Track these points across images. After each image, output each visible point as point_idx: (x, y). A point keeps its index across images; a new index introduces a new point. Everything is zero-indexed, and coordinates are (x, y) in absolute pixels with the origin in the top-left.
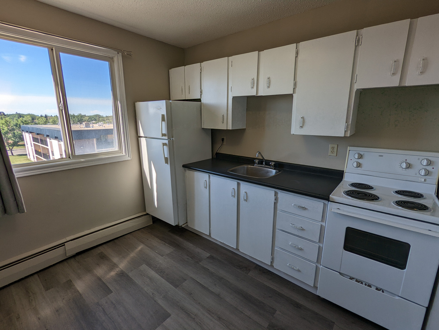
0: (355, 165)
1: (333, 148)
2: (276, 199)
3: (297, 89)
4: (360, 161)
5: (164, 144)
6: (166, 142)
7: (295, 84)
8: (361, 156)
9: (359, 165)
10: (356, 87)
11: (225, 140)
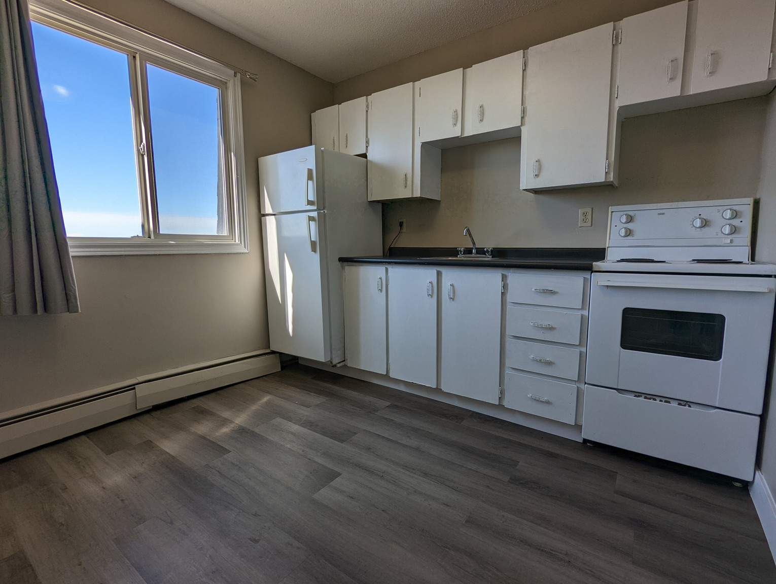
0: (623, 232)
1: (585, 214)
2: (505, 287)
3: (527, 119)
4: (630, 226)
5: (311, 219)
6: (315, 214)
7: (524, 111)
8: (630, 219)
9: (629, 233)
10: (618, 104)
11: (405, 225)
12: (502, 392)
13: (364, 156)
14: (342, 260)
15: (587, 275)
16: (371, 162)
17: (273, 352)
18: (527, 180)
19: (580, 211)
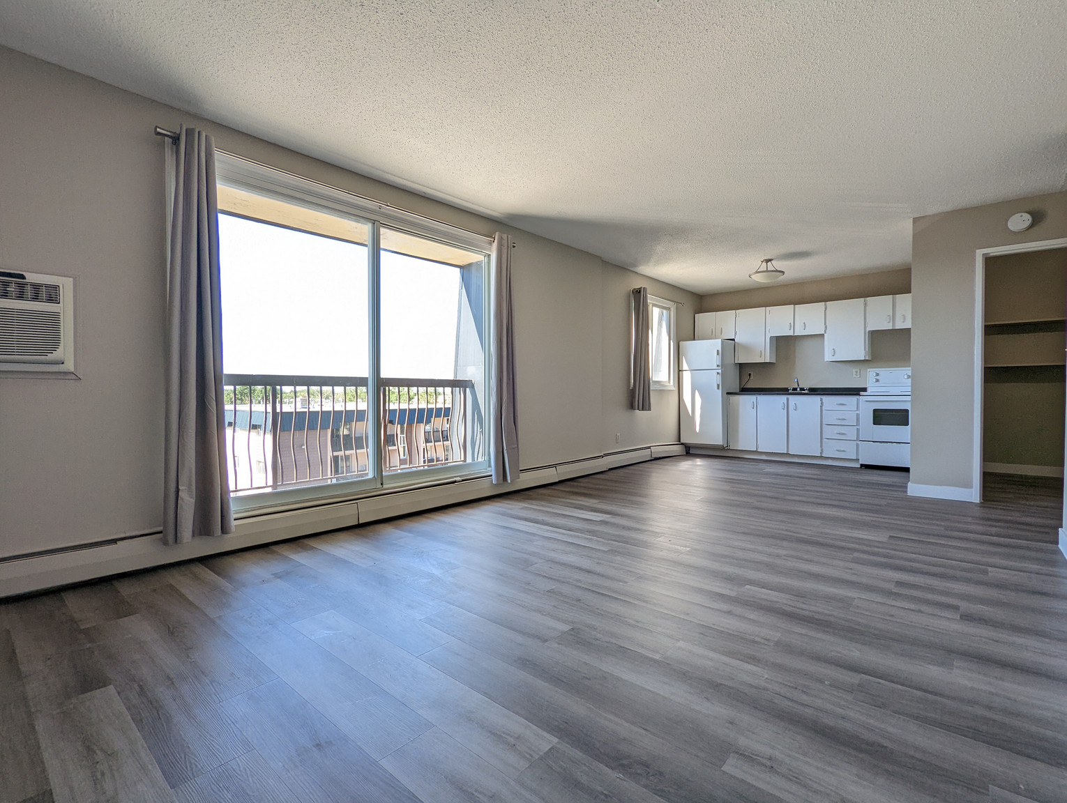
0: (874, 380)
1: (857, 372)
2: (822, 403)
3: (827, 331)
4: (877, 377)
5: (718, 373)
6: (720, 371)
7: (826, 327)
8: (877, 375)
9: (877, 381)
10: (868, 330)
11: (752, 375)
12: (822, 450)
13: (733, 340)
14: (728, 393)
15: (858, 397)
16: (738, 344)
17: (682, 444)
18: (828, 357)
19: (854, 370)
